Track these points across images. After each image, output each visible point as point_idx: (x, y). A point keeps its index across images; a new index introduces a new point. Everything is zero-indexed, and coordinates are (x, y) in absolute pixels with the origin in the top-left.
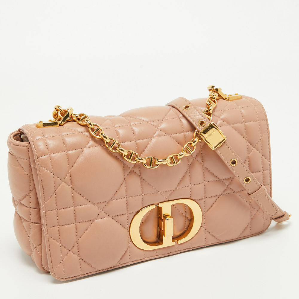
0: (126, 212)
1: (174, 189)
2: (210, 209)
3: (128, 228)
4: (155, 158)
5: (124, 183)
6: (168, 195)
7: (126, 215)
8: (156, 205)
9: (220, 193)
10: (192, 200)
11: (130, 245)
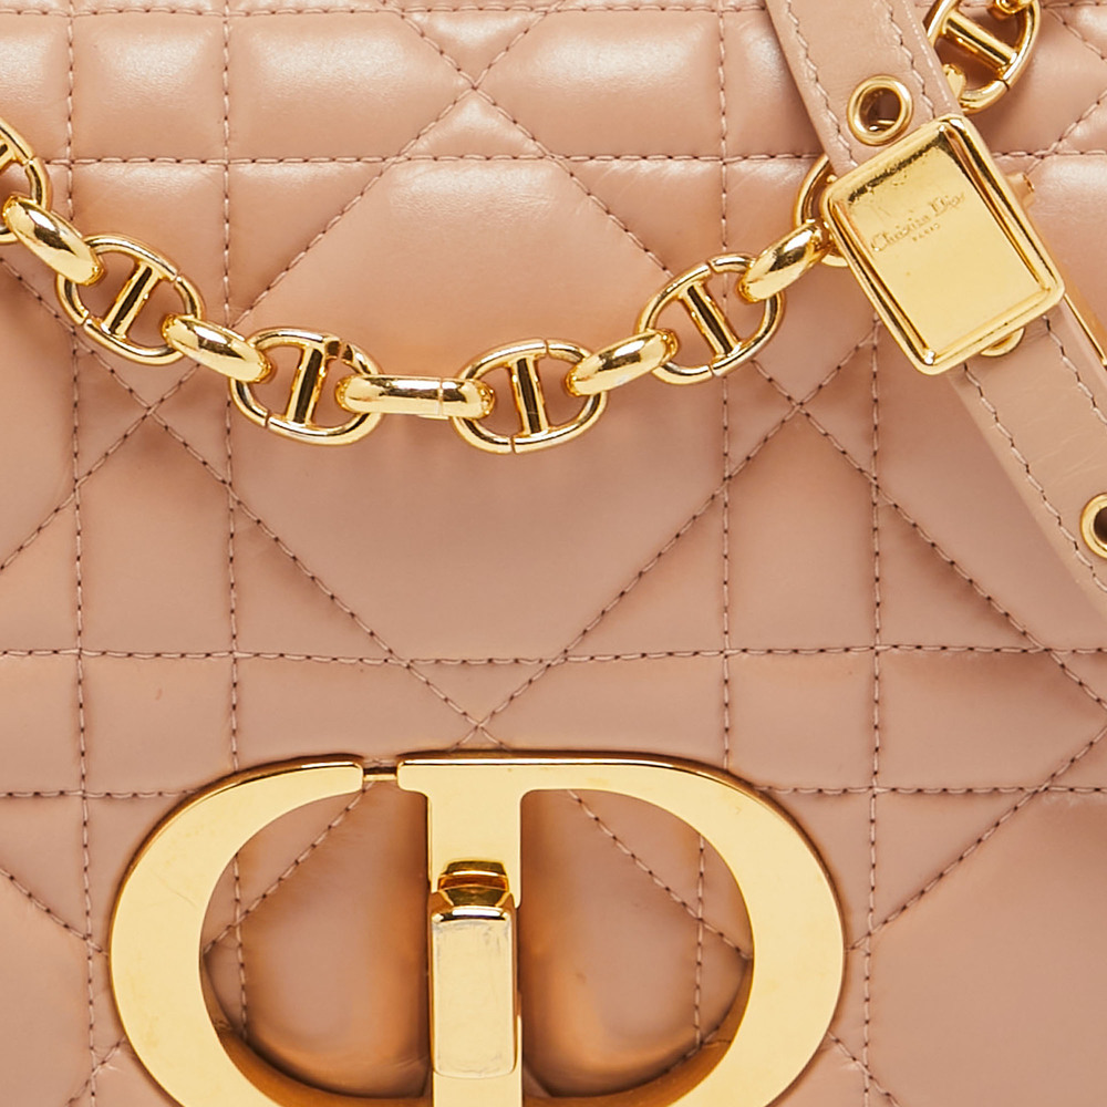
0: (71, 784)
1: (551, 653)
2: (926, 901)
3: (95, 924)
4: (349, 355)
5: (68, 516)
6: (498, 702)
7: (73, 809)
8: (367, 772)
9: (1030, 771)
10: (747, 785)
11: (99, 1070)
